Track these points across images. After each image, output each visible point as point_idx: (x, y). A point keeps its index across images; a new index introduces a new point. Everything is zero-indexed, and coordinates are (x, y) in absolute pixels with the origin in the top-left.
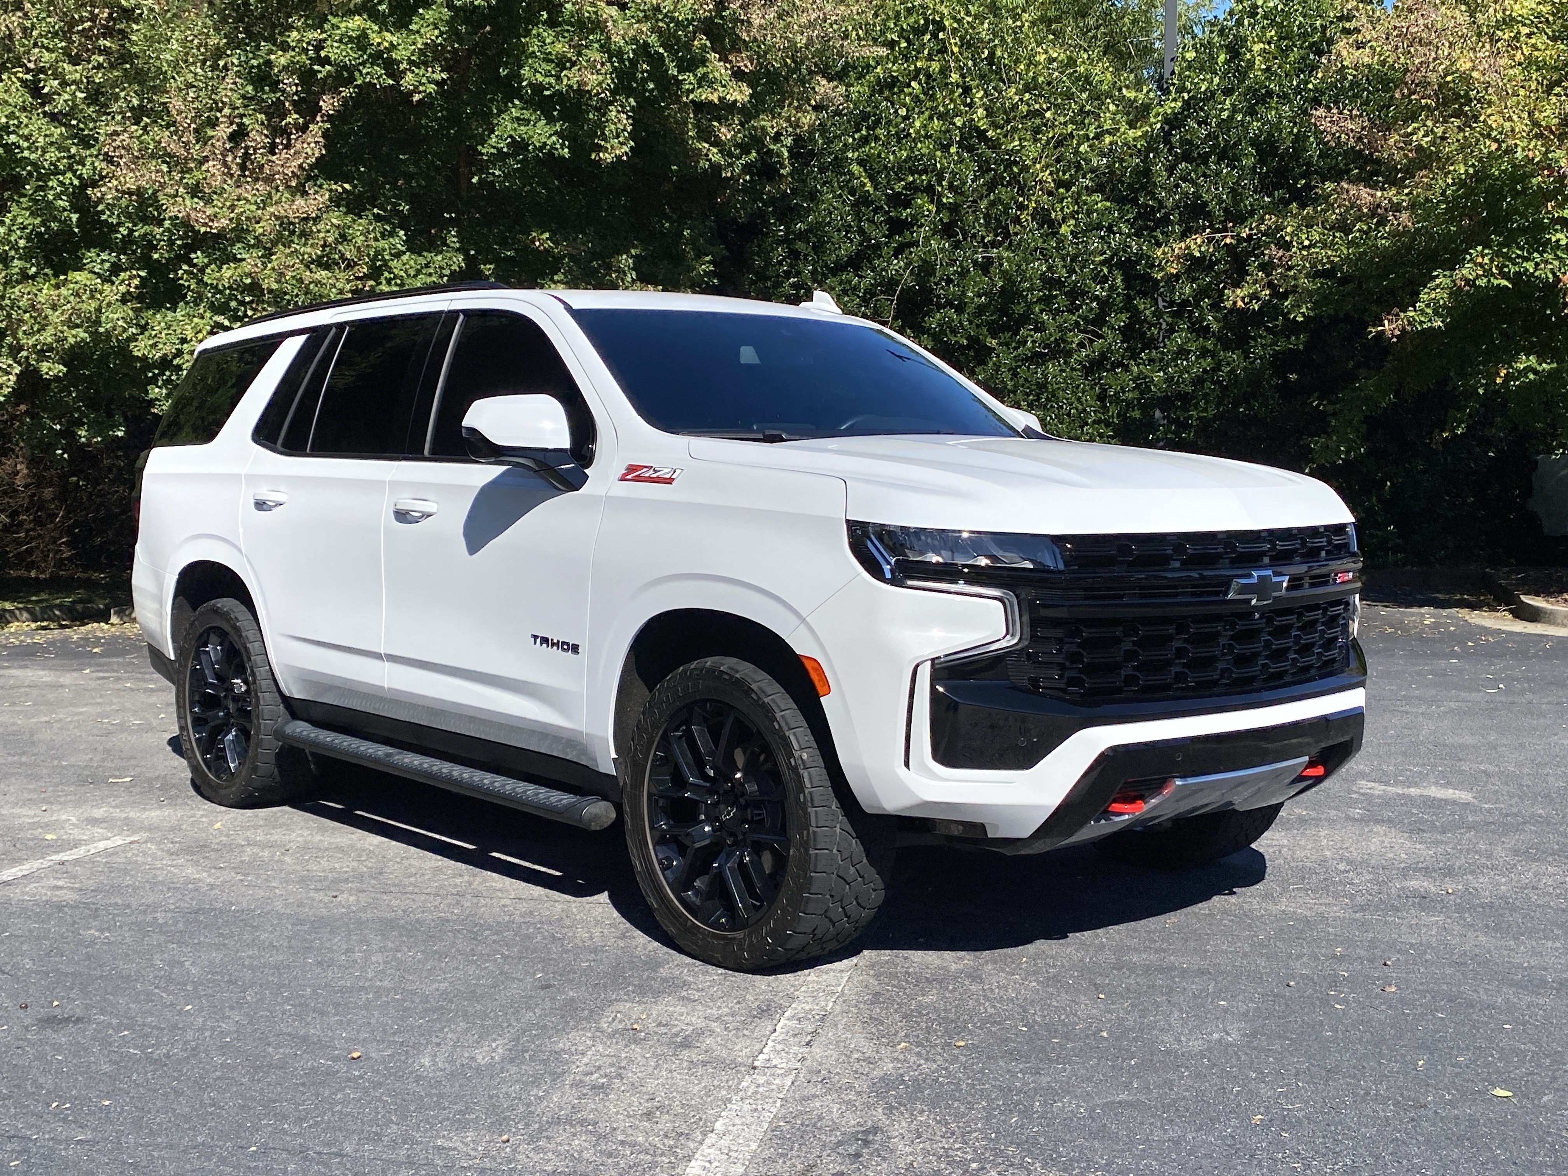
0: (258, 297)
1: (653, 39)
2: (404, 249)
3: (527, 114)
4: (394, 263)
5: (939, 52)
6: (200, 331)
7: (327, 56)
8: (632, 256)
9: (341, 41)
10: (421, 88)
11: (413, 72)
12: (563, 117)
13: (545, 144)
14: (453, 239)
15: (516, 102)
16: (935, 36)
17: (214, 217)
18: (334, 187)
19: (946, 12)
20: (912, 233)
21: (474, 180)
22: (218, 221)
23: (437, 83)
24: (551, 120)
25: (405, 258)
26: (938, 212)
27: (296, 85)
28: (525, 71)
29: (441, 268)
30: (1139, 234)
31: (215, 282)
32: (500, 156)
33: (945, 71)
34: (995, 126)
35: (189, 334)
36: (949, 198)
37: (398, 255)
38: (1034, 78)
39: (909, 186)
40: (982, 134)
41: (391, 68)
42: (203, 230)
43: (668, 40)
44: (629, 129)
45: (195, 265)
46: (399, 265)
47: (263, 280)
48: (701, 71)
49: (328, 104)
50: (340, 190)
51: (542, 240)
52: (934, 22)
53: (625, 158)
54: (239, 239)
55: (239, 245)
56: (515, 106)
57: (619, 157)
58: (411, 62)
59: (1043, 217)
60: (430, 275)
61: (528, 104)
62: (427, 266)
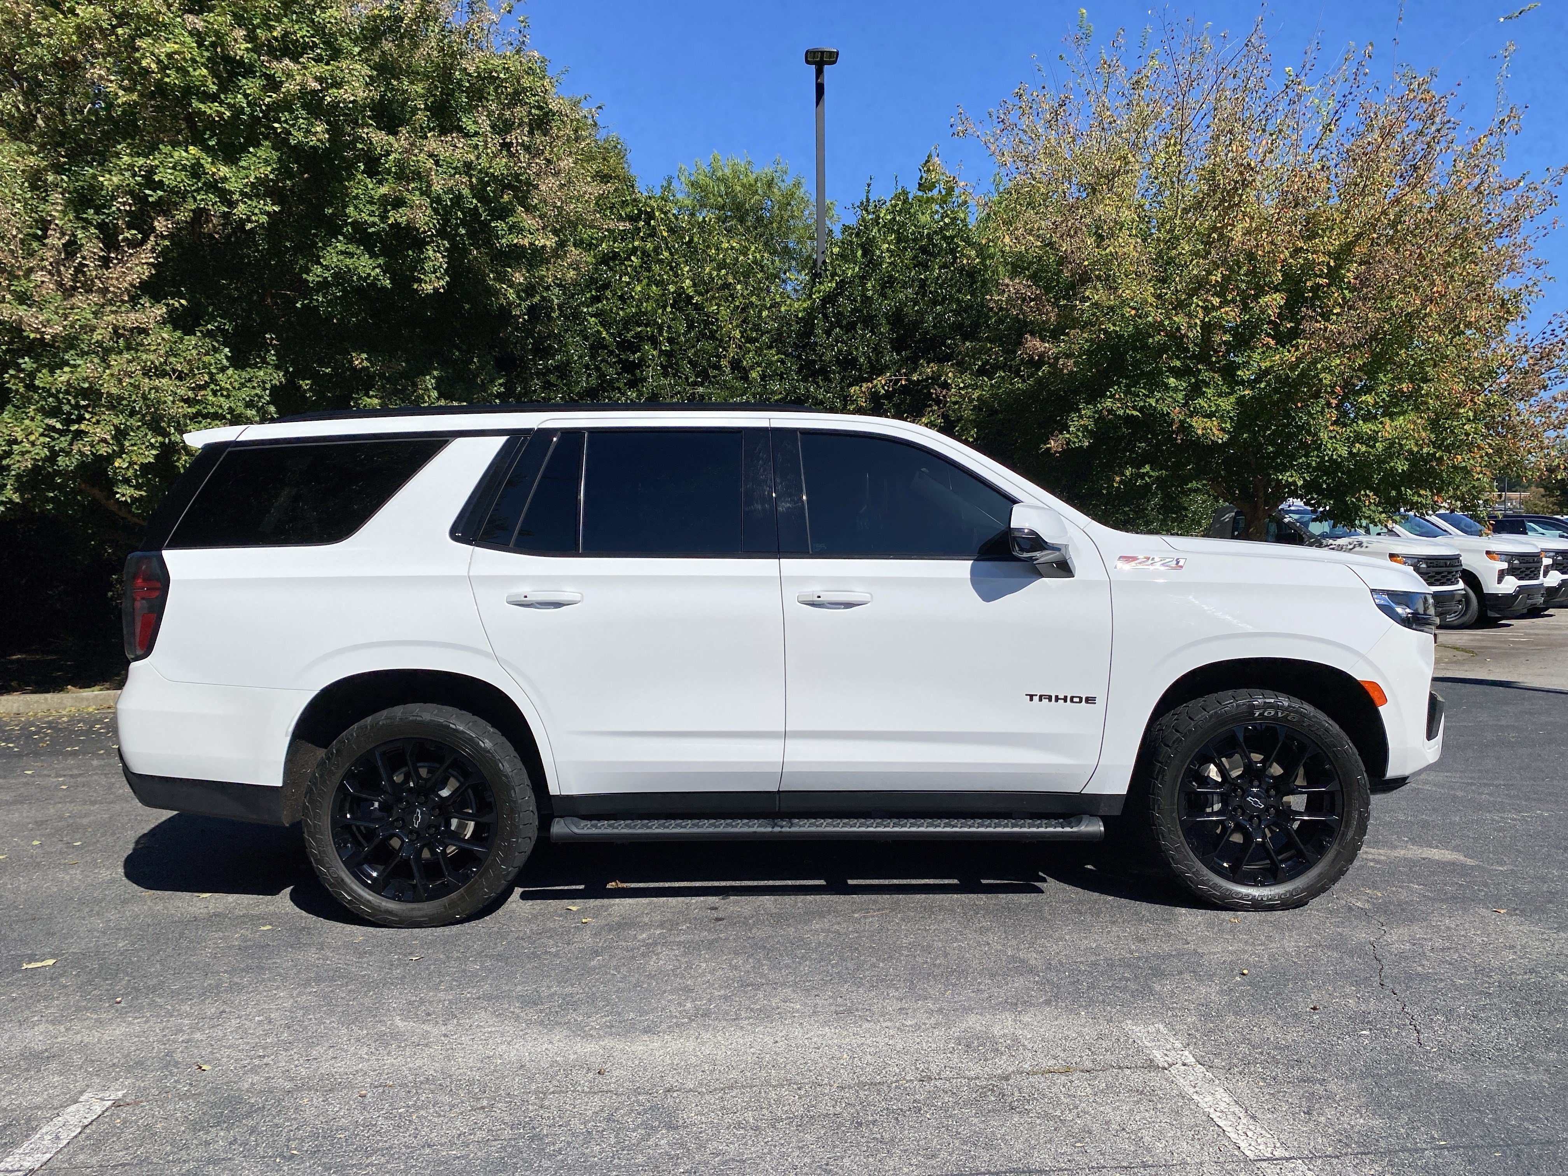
0: (95, 402)
1: (466, 192)
2: (227, 364)
3: (352, 248)
4: (220, 376)
5: (650, 235)
6: (31, 433)
7: (161, 181)
8: (434, 377)
9: (174, 168)
10: (253, 218)
11: (245, 203)
12: (383, 253)
13: (369, 275)
14: (272, 357)
15: (340, 237)
16: (648, 223)
17: (47, 323)
18: (171, 302)
19: (655, 205)
20: (642, 372)
21: (298, 305)
22: (51, 327)
23: (268, 214)
24: (373, 255)
25: (230, 372)
26: (659, 357)
27: (130, 205)
28: (350, 210)
29: (264, 382)
30: (805, 380)
31: (48, 386)
32: (324, 285)
33: (657, 250)
34: (700, 294)
35: (20, 436)
36: (666, 347)
37: (223, 370)
38: (724, 260)
39: (638, 335)
40: (689, 298)
41: (225, 197)
42: (32, 336)
43: (479, 192)
44: (445, 266)
45: (23, 370)
46: (224, 379)
47: (102, 385)
48: (511, 220)
49: (161, 225)
50: (177, 305)
51: (360, 360)
52: (646, 213)
53: (442, 290)
54: (72, 347)
55: (72, 352)
56: (340, 242)
57: (436, 290)
58: (243, 194)
59: (736, 365)
60: (254, 388)
61: (350, 240)
62: (250, 380)
